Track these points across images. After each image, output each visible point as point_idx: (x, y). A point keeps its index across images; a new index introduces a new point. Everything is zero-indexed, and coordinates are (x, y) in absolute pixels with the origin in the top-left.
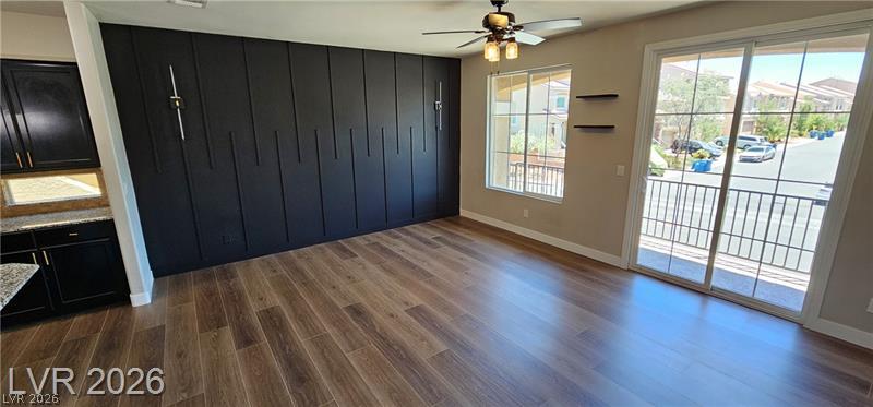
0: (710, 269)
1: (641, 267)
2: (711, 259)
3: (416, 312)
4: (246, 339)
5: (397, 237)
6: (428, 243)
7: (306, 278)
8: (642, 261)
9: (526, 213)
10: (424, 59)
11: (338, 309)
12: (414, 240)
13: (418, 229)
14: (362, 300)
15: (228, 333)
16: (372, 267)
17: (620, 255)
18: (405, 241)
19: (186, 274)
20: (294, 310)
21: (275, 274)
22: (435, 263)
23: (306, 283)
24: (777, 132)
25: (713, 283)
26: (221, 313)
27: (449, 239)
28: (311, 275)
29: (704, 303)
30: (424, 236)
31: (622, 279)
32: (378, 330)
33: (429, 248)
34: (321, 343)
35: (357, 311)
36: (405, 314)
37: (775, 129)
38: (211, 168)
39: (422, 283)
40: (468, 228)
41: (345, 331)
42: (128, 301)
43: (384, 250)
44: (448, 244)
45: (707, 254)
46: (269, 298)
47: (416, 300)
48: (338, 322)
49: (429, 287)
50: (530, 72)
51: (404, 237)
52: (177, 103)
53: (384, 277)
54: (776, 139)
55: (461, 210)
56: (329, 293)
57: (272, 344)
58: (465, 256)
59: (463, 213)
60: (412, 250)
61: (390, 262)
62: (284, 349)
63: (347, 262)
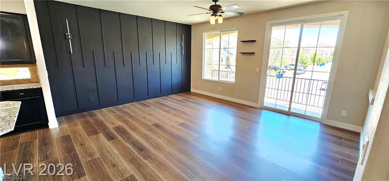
0: (290, 108)
1: (265, 107)
2: (290, 105)
3: (182, 125)
4: (111, 137)
5: (166, 99)
6: (180, 101)
7: (130, 115)
8: (265, 105)
9: (220, 89)
10: (177, 24)
11: (149, 125)
12: (174, 100)
13: (174, 96)
14: (158, 122)
15: (101, 136)
16: (158, 110)
17: (257, 103)
18: (170, 101)
19: (72, 115)
20: (130, 127)
21: (115, 114)
22: (186, 108)
23: (131, 117)
24: (306, 63)
25: (291, 111)
26: (95, 129)
27: (189, 100)
28: (133, 114)
29: (289, 118)
30: (178, 99)
31: (259, 111)
32: (168, 131)
33: (181, 103)
34: (146, 137)
35: (157, 126)
36: (178, 126)
37: (305, 62)
38: (84, 67)
39: (182, 115)
40: (195, 96)
41: (154, 133)
42: (47, 126)
43: (162, 104)
44: (188, 101)
45: (289, 103)
46: (116, 123)
47: (181, 121)
48: (150, 130)
49: (185, 116)
50: (221, 31)
51: (169, 99)
52: (69, 37)
53: (165, 113)
54: (306, 65)
55: (191, 89)
56: (143, 120)
57: (124, 138)
58: (196, 105)
59: (192, 90)
60: (174, 104)
61: (166, 108)
62: (130, 140)
63: (147, 109)
